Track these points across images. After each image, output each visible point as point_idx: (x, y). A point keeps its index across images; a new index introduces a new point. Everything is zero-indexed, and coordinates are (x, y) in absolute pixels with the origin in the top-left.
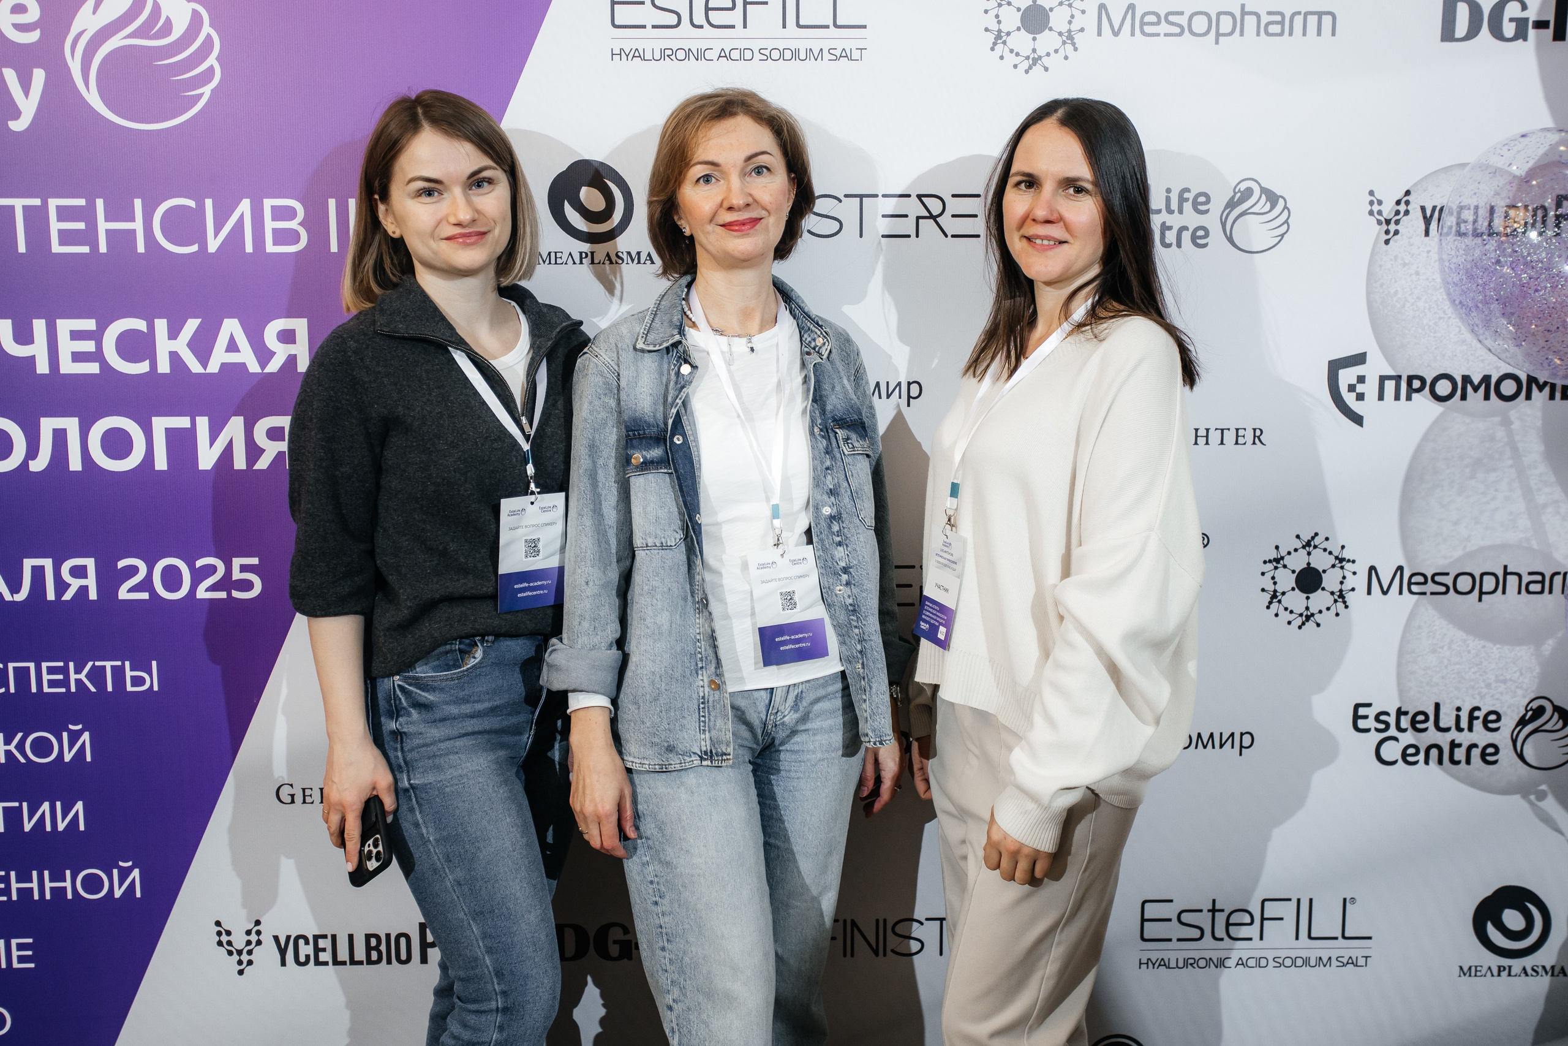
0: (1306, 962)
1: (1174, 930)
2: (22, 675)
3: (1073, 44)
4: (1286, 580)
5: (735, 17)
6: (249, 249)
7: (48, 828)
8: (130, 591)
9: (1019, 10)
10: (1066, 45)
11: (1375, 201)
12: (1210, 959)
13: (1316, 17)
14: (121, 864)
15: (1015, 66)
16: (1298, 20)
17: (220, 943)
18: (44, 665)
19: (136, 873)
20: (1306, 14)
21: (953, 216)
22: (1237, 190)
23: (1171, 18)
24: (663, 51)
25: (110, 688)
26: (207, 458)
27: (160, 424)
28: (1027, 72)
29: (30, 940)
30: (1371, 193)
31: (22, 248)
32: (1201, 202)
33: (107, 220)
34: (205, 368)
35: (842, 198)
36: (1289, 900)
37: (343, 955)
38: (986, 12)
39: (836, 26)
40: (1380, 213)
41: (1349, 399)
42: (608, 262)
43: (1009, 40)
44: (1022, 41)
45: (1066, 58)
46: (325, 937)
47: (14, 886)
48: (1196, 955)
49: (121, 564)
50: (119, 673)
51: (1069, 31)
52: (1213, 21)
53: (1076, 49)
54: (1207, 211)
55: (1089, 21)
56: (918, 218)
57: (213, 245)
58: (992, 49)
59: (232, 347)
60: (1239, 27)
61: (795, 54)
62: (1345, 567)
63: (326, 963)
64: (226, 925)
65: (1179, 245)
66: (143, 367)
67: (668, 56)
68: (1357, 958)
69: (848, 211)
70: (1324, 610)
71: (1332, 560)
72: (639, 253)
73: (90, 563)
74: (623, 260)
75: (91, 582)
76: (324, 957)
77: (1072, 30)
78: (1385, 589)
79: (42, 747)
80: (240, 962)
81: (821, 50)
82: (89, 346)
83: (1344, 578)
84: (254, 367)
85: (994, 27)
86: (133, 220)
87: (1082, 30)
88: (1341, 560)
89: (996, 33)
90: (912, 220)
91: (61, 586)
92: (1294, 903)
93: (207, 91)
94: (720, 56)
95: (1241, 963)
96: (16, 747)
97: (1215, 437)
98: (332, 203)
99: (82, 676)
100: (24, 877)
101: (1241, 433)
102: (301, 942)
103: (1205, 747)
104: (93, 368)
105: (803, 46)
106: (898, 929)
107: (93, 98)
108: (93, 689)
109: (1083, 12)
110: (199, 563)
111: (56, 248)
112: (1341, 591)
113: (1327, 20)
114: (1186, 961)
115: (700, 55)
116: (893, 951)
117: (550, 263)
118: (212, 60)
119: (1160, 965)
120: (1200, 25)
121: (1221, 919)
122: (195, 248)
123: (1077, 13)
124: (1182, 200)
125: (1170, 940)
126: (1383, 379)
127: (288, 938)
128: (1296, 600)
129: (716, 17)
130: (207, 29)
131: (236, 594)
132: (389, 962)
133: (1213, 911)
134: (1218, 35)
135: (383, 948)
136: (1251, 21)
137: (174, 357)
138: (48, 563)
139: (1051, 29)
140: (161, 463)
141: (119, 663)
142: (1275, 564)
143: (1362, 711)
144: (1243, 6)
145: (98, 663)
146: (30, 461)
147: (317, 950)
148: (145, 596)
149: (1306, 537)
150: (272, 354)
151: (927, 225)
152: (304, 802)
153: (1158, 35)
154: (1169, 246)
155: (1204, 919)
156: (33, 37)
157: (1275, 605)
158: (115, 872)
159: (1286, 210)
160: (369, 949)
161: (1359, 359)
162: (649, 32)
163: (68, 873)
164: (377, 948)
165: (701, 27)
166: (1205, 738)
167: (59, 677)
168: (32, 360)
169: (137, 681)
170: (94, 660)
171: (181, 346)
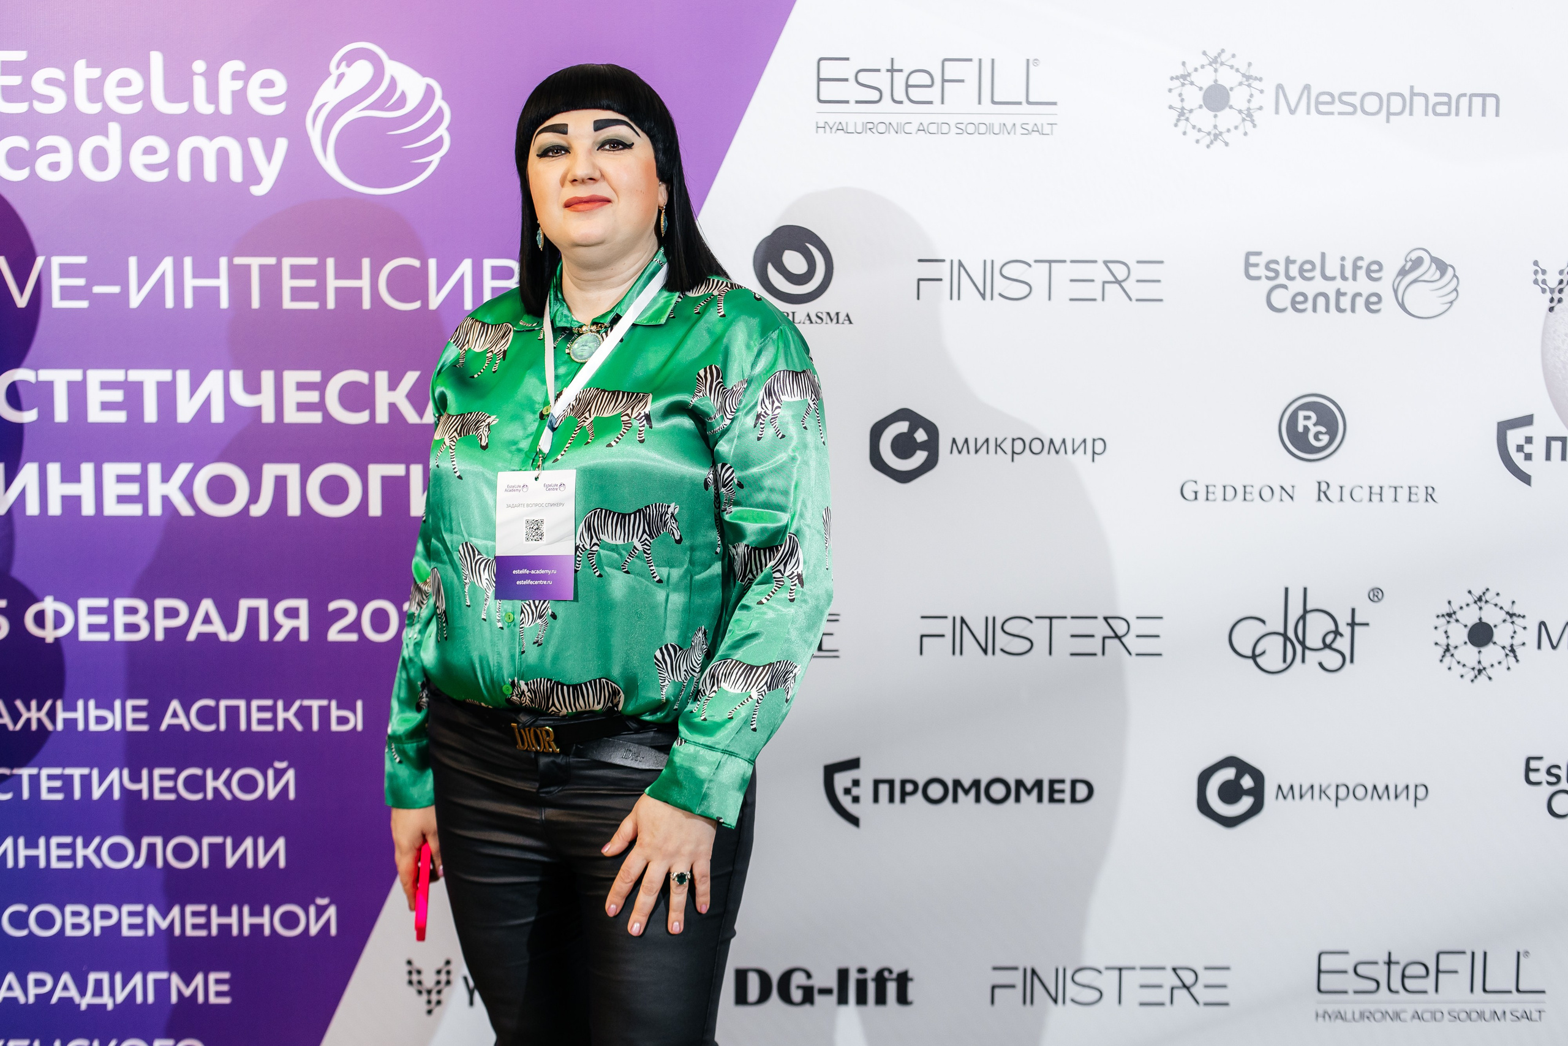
0: (1481, 1015)
2: (232, 712)
3: (1252, 121)
4: (1459, 635)
5: (934, 94)
6: (468, 302)
7: (250, 864)
8: (340, 631)
9: (1201, 89)
10: (1246, 122)
11: (1539, 270)
12: (1387, 1012)
13: (1480, 99)
14: (320, 902)
15: (1197, 141)
16: (1464, 101)
17: (410, 982)
19: (332, 911)
20: (1472, 95)
21: (1138, 281)
22: (1408, 259)
23: (1345, 98)
24: (864, 125)
25: (315, 726)
27: (377, 472)
28: (1208, 146)
29: (226, 975)
30: (1536, 263)
31: (256, 304)
32: (1373, 271)
33: (336, 278)
34: (421, 417)
35: (1031, 262)
36: (1464, 953)
38: (1170, 90)
39: (1029, 103)
40: (1544, 282)
41: (1518, 458)
42: (809, 322)
43: (1192, 117)
44: (1204, 118)
45: (1246, 134)
47: (216, 920)
48: (1372, 1008)
49: (333, 606)
50: (325, 712)
51: (1249, 109)
52: (1384, 101)
53: (1255, 126)
54: (1378, 279)
56: (1104, 283)
57: (435, 301)
58: (1176, 125)
60: (1408, 107)
61: (990, 128)
62: (1515, 622)
64: (417, 964)
65: (1353, 310)
66: (362, 417)
67: (870, 129)
68: (1531, 1012)
69: (1037, 275)
70: (1496, 664)
71: (1503, 615)
72: (837, 314)
73: (302, 605)
74: (821, 319)
75: (303, 623)
77: (1251, 108)
78: (1555, 644)
79: (248, 784)
80: (429, 1002)
81: (1014, 124)
82: (313, 397)
83: (1515, 632)
85: (1178, 105)
86: (359, 277)
87: (1261, 108)
88: (1511, 615)
89: (1180, 111)
90: (1098, 285)
91: (274, 627)
92: (1469, 956)
93: (435, 159)
95: (1417, 1016)
96: (224, 784)
97: (1388, 494)
99: (290, 715)
100: (224, 912)
101: (1413, 490)
103: (1380, 798)
104: (316, 418)
105: (996, 121)
106: (1078, 977)
107: (330, 166)
108: (299, 727)
109: (1262, 92)
111: (288, 304)
112: (1512, 646)
113: (1491, 102)
114: (1362, 1015)
116: (1073, 1000)
118: (442, 131)
119: (1337, 1017)
120: (1372, 104)
121: (1396, 971)
122: (417, 305)
123: (1256, 93)
124: (1356, 268)
125: (1345, 992)
126: (1549, 440)
128: (1469, 654)
129: (914, 94)
130: (439, 102)
133: (1389, 963)
134: (1389, 114)
136: (1419, 102)
137: (393, 408)
138: (262, 604)
139: (1231, 107)
140: (375, 509)
141: (324, 703)
142: (1447, 618)
143: (1534, 764)
144: (1412, 87)
145: (306, 703)
146: (252, 508)
148: (353, 637)
149: (1477, 593)
151: (1113, 290)
153: (1332, 113)
154: (1343, 311)
156: (279, 109)
157: (1448, 658)
158: (312, 909)
159: (1455, 279)
161: (1527, 421)
162: (853, 106)
163: (267, 910)
165: (901, 102)
166: (1381, 789)
167: (268, 715)
168: (258, 409)
169: (343, 721)
170: (303, 698)
171: (400, 397)
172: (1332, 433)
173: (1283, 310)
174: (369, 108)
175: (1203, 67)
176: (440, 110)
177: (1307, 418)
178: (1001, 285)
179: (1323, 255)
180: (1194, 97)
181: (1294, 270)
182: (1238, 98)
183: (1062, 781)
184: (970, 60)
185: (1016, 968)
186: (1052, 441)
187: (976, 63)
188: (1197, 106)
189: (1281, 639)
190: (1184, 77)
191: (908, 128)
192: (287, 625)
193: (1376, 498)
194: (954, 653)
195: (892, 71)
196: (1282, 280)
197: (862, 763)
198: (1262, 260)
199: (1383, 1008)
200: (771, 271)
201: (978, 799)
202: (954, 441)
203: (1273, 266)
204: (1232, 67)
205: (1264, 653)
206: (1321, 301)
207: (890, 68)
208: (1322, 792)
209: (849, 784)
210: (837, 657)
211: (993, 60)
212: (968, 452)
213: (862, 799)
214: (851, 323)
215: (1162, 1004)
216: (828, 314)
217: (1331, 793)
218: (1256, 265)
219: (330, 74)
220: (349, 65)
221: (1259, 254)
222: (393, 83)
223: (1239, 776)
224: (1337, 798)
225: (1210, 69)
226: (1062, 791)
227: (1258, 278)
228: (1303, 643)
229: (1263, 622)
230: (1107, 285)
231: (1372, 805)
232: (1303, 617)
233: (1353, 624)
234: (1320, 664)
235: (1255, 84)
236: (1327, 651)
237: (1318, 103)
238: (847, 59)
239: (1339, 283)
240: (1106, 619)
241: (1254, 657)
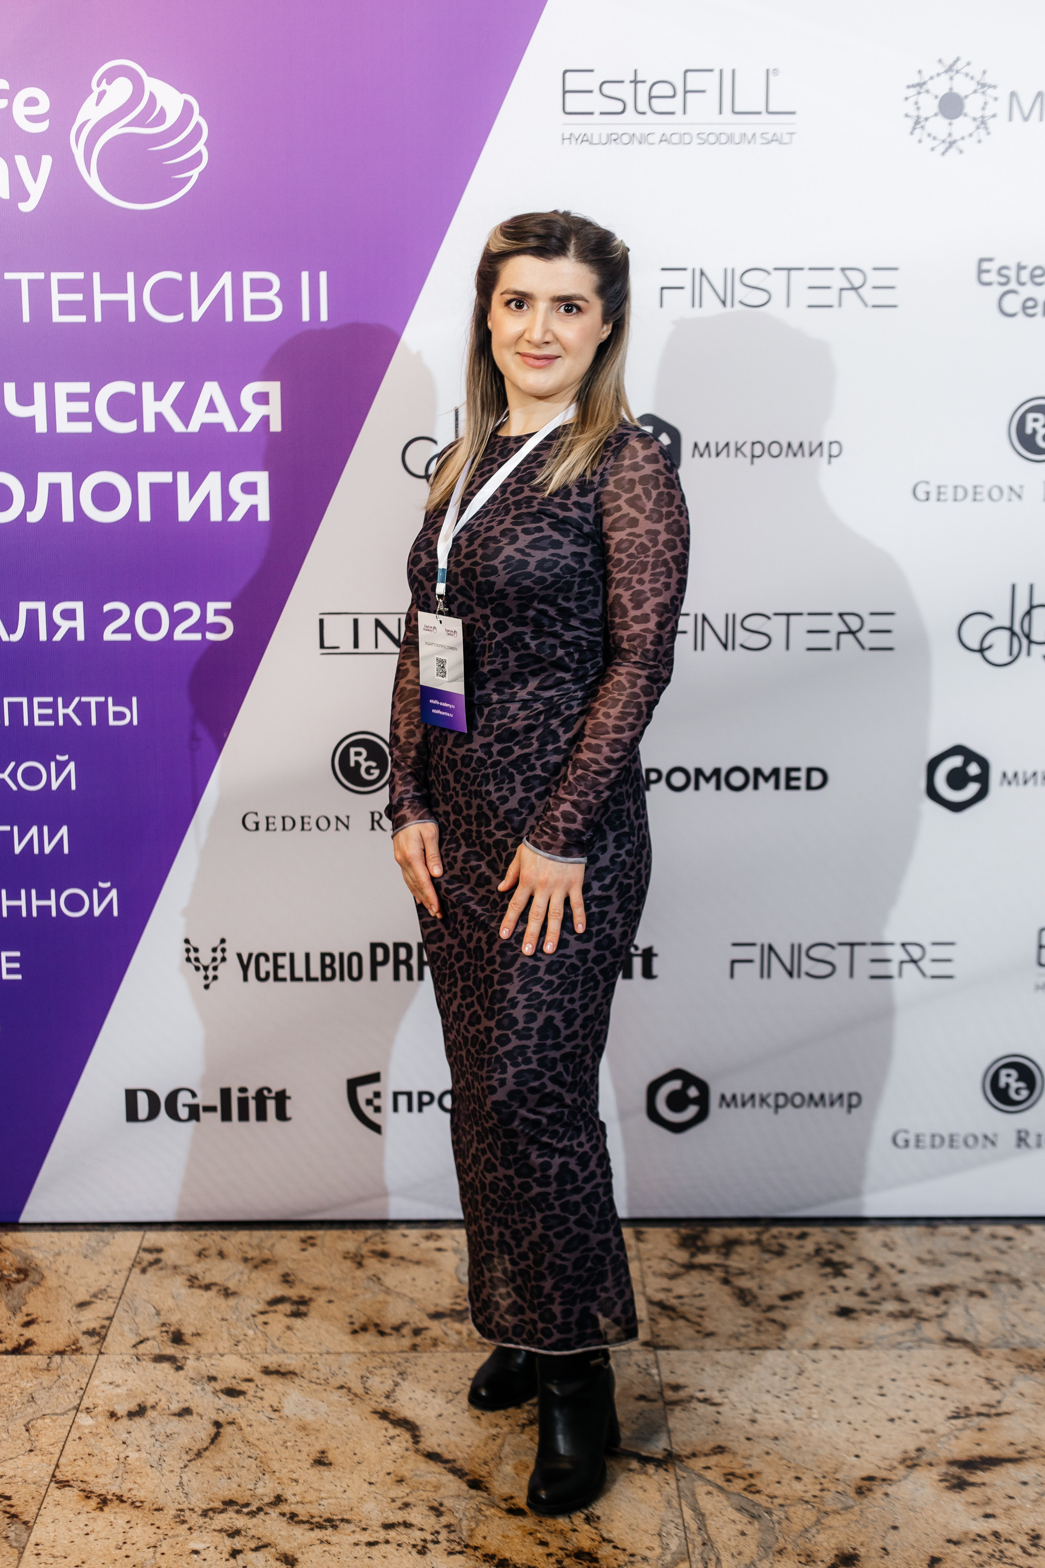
2: (16, 709)
5: (675, 104)
6: (229, 317)
7: (36, 851)
8: (115, 632)
9: (936, 97)
14: (102, 885)
15: (933, 149)
17: (188, 960)
18: (36, 700)
19: (114, 893)
25: (94, 722)
26: (186, 511)
27: (145, 479)
28: (943, 154)
29: (17, 954)
31: (26, 318)
33: (102, 292)
34: (187, 426)
37: (300, 972)
38: (906, 99)
44: (939, 126)
45: (979, 141)
46: (284, 955)
47: (6, 903)
49: (107, 607)
50: (102, 708)
51: (983, 117)
55: (1002, 107)
56: (842, 289)
58: (912, 133)
59: (212, 408)
61: (730, 138)
63: (284, 980)
64: (194, 943)
66: (130, 427)
73: (78, 606)
75: (79, 624)
76: (284, 973)
79: (32, 776)
80: (206, 978)
82: (82, 407)
84: (230, 427)
85: (913, 113)
86: (125, 290)
87: (994, 116)
90: (834, 292)
91: (53, 628)
93: (195, 173)
96: (9, 776)
98: (305, 276)
99: (70, 711)
100: (14, 895)
102: (262, 959)
104: (86, 427)
105: (737, 131)
108: (79, 723)
110: (178, 607)
111: (57, 318)
115: (643, 140)
116: (808, 974)
118: (200, 146)
122: (180, 317)
123: (990, 101)
127: (250, 955)
129: (658, 104)
130: (197, 118)
131: (210, 636)
132: (342, 978)
135: (337, 966)
137: (159, 418)
138: (40, 606)
139: (965, 115)
140: (145, 515)
141: (102, 699)
145: (84, 699)
146: (28, 514)
147: (277, 967)
148: (127, 637)
150: (247, 415)
151: (849, 295)
152: (268, 829)
156: (43, 126)
158: (95, 892)
160: (324, 966)
162: (596, 117)
163: (53, 892)
164: (331, 966)
165: (644, 113)
167: (49, 711)
168: (32, 420)
169: (119, 716)
170: (81, 696)
171: (165, 407)
173: (1013, 315)
174: (128, 125)
175: (938, 75)
176: (198, 125)
180: (929, 105)
181: (1025, 276)
182: (972, 106)
183: (798, 769)
184: (711, 70)
185: (753, 944)
186: (789, 445)
187: (716, 74)
189: (1006, 634)
190: (921, 85)
191: (651, 139)
192: (65, 626)
194: (696, 649)
195: (635, 82)
198: (993, 266)
201: (718, 787)
202: (696, 445)
203: (1004, 272)
204: (967, 75)
205: (990, 647)
207: (633, 78)
211: (733, 71)
212: (710, 455)
218: (988, 271)
219: (91, 92)
220: (109, 83)
221: (990, 260)
222: (152, 98)
223: (966, 763)
225: (945, 77)
226: (798, 779)
228: (1028, 637)
229: (990, 616)
230: (844, 293)
232: (1029, 613)
235: (990, 91)
238: (592, 71)
240: (841, 615)
241: (981, 651)
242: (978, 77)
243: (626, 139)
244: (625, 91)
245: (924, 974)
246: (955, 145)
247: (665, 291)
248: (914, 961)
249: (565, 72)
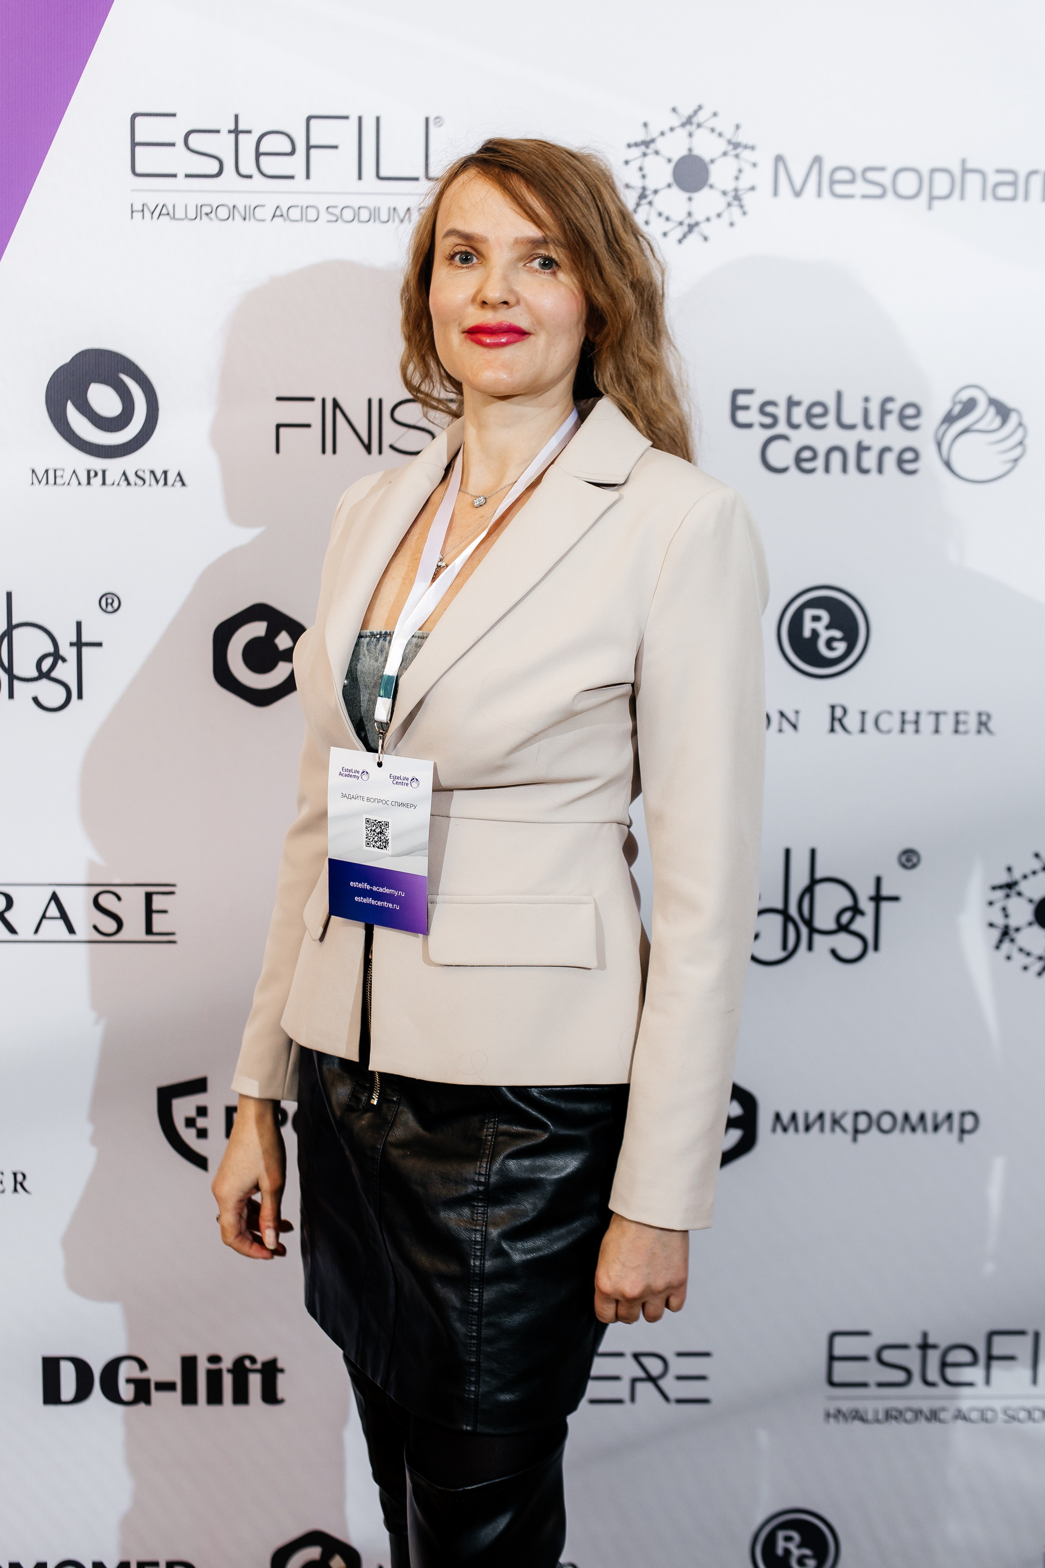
1: (873, 1372)
9: (669, 161)
23: (871, 175)
36: (1022, 1333)
42: (126, 483)
45: (732, 224)
48: (900, 1405)
51: (736, 190)
54: (914, 428)
55: (763, 177)
60: (957, 188)
61: (374, 215)
65: (880, 470)
67: (207, 214)
72: (165, 473)
74: (142, 479)
87: (753, 188)
94: (274, 216)
97: (927, 723)
101: (962, 718)
103: (913, 1129)
105: (384, 204)
109: (754, 165)
115: (249, 214)
117: (47, 483)
120: (907, 183)
121: (934, 1357)
123: (747, 168)
124: (884, 413)
125: (864, 1385)
133: (925, 1346)
134: (932, 198)
136: (973, 181)
144: (964, 162)
155: (912, 1359)
165: (250, 177)
166: (914, 1118)
172: (851, 638)
177: (816, 619)
178: (392, 432)
179: (839, 396)
181: (799, 415)
184: (346, 118)
187: (353, 123)
188: (664, 184)
189: (778, 919)
190: (647, 144)
193: (910, 728)
195: (236, 132)
196: (782, 428)
197: (210, 1084)
198: (753, 402)
199: (916, 1404)
200: (72, 413)
203: (769, 409)
206: (836, 457)
207: (232, 127)
208: (836, 1122)
209: (192, 1113)
210: (173, 942)
213: (210, 1133)
214: (183, 484)
215: (619, 1401)
216: (152, 472)
217: (847, 1122)
218: (746, 408)
221: (750, 392)
224: (856, 1131)
225: (682, 133)
227: (749, 426)
228: (809, 923)
231: (902, 1139)
232: (809, 890)
233: (877, 899)
234: (834, 953)
235: (745, 154)
236: (843, 936)
237: (832, 182)
238: (174, 115)
239: (861, 434)
242: (728, 134)
243: (223, 213)
244: (223, 145)
245: (666, 1398)
246: (696, 229)
247: (282, 430)
248: (651, 1379)
249: (134, 116)
